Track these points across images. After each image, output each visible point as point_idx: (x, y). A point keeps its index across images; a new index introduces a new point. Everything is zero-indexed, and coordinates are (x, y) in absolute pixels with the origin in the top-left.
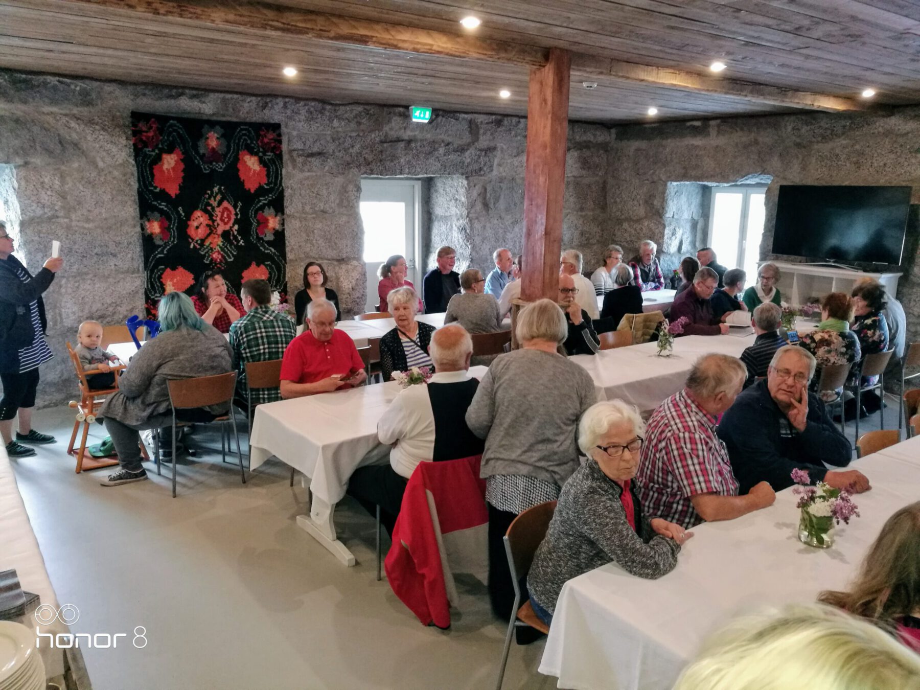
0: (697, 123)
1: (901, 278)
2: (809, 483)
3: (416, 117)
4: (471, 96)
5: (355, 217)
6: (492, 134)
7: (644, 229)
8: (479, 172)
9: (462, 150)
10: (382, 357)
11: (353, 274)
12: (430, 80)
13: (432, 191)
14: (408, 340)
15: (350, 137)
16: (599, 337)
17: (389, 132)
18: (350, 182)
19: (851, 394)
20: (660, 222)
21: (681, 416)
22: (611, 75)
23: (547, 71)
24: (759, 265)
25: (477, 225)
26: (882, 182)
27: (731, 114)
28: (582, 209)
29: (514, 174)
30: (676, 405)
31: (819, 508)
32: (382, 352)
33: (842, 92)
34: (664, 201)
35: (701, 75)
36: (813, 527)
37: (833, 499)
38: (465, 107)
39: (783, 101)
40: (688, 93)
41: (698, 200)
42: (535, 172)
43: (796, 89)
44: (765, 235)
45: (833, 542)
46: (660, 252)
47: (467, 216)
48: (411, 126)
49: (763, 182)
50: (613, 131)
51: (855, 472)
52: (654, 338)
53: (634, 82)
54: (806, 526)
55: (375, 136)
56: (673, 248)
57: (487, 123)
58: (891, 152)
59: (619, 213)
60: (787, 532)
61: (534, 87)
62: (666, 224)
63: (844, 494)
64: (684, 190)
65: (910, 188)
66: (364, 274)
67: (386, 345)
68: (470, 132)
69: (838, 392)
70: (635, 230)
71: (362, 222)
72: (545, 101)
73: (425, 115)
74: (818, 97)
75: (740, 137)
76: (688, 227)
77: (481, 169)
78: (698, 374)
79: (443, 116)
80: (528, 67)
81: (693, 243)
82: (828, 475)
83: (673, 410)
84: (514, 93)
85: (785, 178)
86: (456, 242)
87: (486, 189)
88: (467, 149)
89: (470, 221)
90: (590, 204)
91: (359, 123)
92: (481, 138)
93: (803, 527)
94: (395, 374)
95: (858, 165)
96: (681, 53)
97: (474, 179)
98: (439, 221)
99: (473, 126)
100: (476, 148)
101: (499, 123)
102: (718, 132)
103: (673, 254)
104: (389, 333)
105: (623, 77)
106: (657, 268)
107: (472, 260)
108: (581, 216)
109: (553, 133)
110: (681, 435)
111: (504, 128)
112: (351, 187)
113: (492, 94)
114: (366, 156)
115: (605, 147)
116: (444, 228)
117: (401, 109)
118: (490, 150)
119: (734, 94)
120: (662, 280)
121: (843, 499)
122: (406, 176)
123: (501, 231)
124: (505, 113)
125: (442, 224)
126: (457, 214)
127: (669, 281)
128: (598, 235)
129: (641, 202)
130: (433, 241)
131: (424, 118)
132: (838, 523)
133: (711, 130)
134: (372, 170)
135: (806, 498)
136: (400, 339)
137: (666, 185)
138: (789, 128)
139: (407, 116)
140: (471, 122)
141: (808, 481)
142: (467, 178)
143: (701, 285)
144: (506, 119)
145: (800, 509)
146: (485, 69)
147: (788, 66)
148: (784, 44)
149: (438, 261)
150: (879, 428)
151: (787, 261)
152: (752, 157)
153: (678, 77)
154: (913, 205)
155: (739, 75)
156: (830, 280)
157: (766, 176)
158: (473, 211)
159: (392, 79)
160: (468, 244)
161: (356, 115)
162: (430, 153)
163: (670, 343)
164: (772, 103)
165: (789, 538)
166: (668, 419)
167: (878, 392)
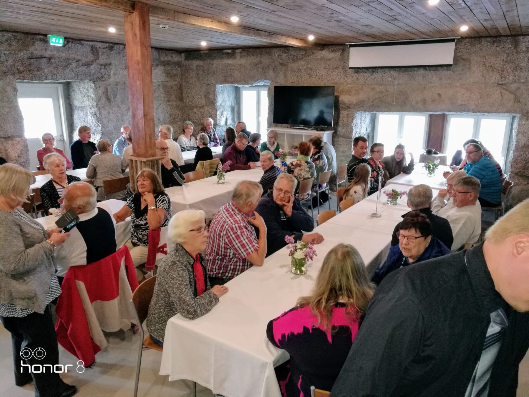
0: (230, 51)
1: (334, 133)
2: (293, 242)
3: (53, 42)
4: (90, 30)
5: (15, 109)
6: (107, 55)
7: (206, 112)
8: (101, 78)
9: (88, 64)
10: (43, 201)
11: (18, 147)
12: (58, 17)
13: (71, 90)
14: (61, 187)
15: (5, 54)
16: (184, 175)
17: (34, 51)
18: (8, 85)
19: (315, 194)
20: (214, 108)
21: (231, 216)
22: (175, 20)
23: (134, 16)
24: (268, 130)
25: (104, 112)
26: (322, 84)
27: (246, 46)
28: (169, 101)
29: (125, 80)
30: (227, 210)
31: (299, 255)
32: (42, 196)
33: (298, 36)
34: (215, 95)
35: (228, 23)
36: (297, 265)
37: (305, 249)
38: (86, 37)
39: (271, 40)
40: (222, 33)
41: (233, 95)
42: (133, 78)
43: (277, 34)
44: (269, 114)
45: (307, 271)
46: (215, 125)
47: (97, 106)
48: (50, 48)
49: (266, 84)
50: (183, 55)
51: (317, 234)
52: (215, 174)
53: (189, 25)
54: (294, 265)
55: (24, 54)
56: (223, 123)
57: (104, 48)
58: (324, 68)
59: (190, 103)
60: (286, 269)
61: (128, 26)
62: (218, 108)
63: (310, 245)
64: (226, 90)
65: (334, 87)
66: (26, 146)
67: (45, 192)
68: (93, 53)
69: (309, 194)
70: (201, 113)
71: (21, 112)
72: (135, 34)
73: (59, 41)
74: (288, 38)
75: (252, 59)
76: (230, 110)
77: (102, 77)
78: (238, 193)
79: (72, 43)
80: (122, 13)
81: (233, 119)
82: (304, 237)
83: (226, 213)
84: (118, 29)
85: (277, 82)
86: (91, 123)
87: (107, 90)
88: (92, 64)
89: (99, 109)
90: (173, 97)
91: (10, 45)
92: (100, 57)
93: (292, 266)
94: (51, 210)
95: (310, 75)
96: (213, 9)
97: (99, 83)
98: (78, 110)
99: (94, 49)
100: (98, 64)
101: (111, 48)
102: (241, 57)
103: (223, 126)
104: (47, 184)
105: (181, 22)
106: (215, 134)
107: (103, 134)
108: (169, 105)
109: (143, 55)
110: (234, 226)
111: (115, 51)
112: (9, 88)
113: (103, 29)
114: (19, 67)
115: (179, 64)
116: (81, 114)
117: (42, 37)
118: (107, 65)
119: (245, 35)
120: (218, 141)
121: (310, 248)
122: (50, 81)
123: (120, 115)
124: (115, 42)
125: (80, 112)
126: (89, 105)
127: (222, 141)
128: (180, 116)
129: (203, 96)
130: (75, 122)
131: (59, 43)
132: (308, 260)
133: (237, 55)
134: (24, 77)
135: (293, 250)
136: (55, 187)
137: (215, 87)
138: (277, 55)
139: (46, 41)
140: (92, 47)
141: (293, 241)
142: (94, 82)
143: (239, 142)
144: (116, 46)
145: (291, 257)
146: (95, 13)
147: (271, 21)
148: (267, 8)
149: (79, 135)
150: (328, 210)
151: (281, 127)
152: (259, 70)
153: (214, 24)
154: (336, 96)
155: (247, 24)
156: (302, 136)
157: (268, 81)
158: (100, 103)
159: (30, 15)
160: (99, 123)
161: (7, 39)
162: (66, 66)
163: (224, 176)
164: (265, 40)
165: (287, 272)
166: (225, 219)
167: (327, 192)
